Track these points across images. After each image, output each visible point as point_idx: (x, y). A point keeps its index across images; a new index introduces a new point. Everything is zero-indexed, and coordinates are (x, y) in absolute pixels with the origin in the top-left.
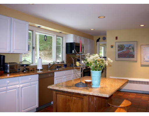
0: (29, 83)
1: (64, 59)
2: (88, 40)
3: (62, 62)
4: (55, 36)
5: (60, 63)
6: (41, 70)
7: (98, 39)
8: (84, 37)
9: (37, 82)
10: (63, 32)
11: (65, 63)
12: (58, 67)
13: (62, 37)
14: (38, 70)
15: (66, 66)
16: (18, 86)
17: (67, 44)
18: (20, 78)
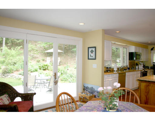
0: (114, 79)
1: (128, 64)
2: (145, 50)
3: (126, 66)
4: (122, 48)
5: (125, 67)
6: (116, 71)
7: (152, 48)
8: (141, 47)
9: (118, 78)
10: (128, 45)
11: (128, 67)
12: (125, 69)
13: (126, 48)
14: (115, 71)
15: (129, 69)
16: (110, 80)
17: (129, 53)
18: (110, 75)
